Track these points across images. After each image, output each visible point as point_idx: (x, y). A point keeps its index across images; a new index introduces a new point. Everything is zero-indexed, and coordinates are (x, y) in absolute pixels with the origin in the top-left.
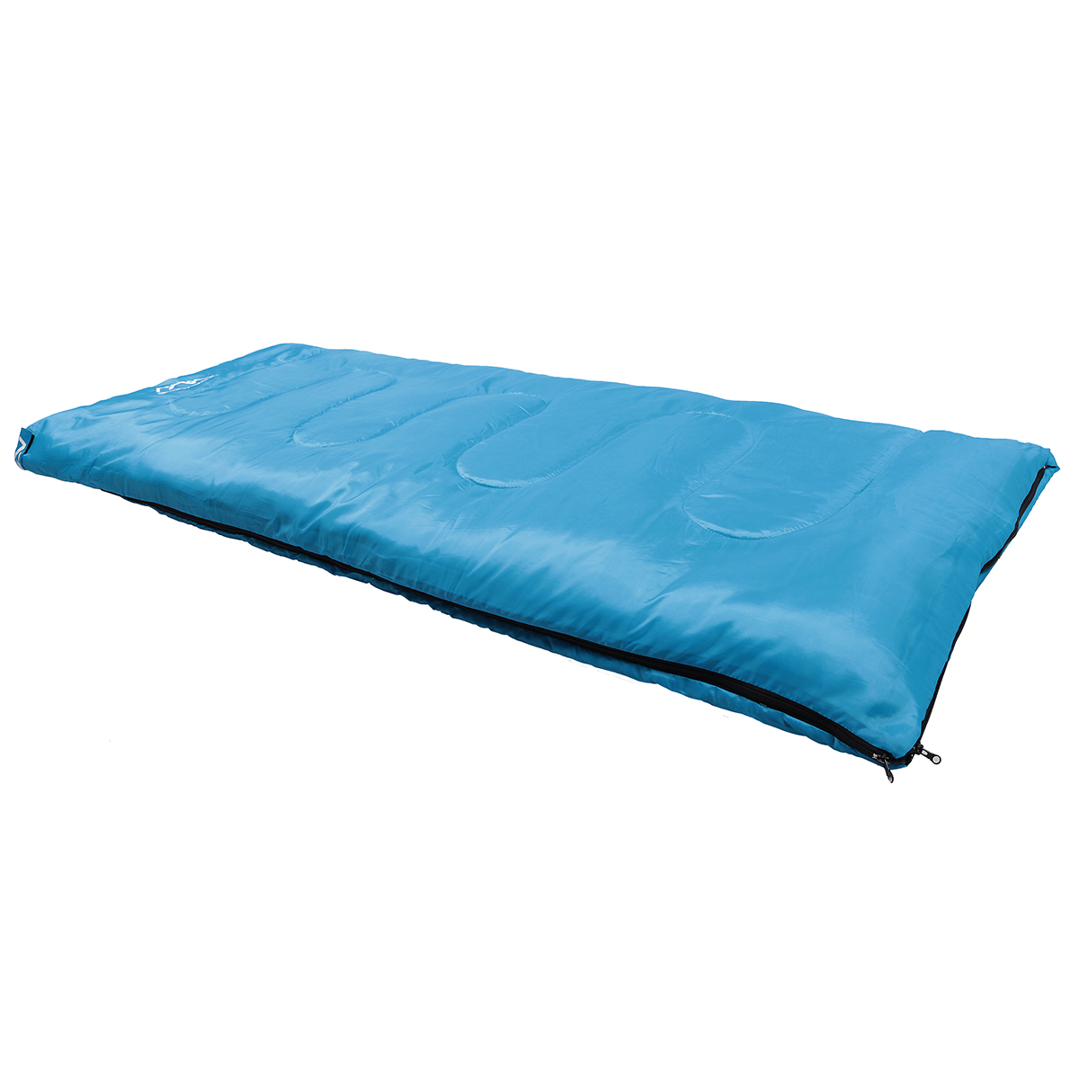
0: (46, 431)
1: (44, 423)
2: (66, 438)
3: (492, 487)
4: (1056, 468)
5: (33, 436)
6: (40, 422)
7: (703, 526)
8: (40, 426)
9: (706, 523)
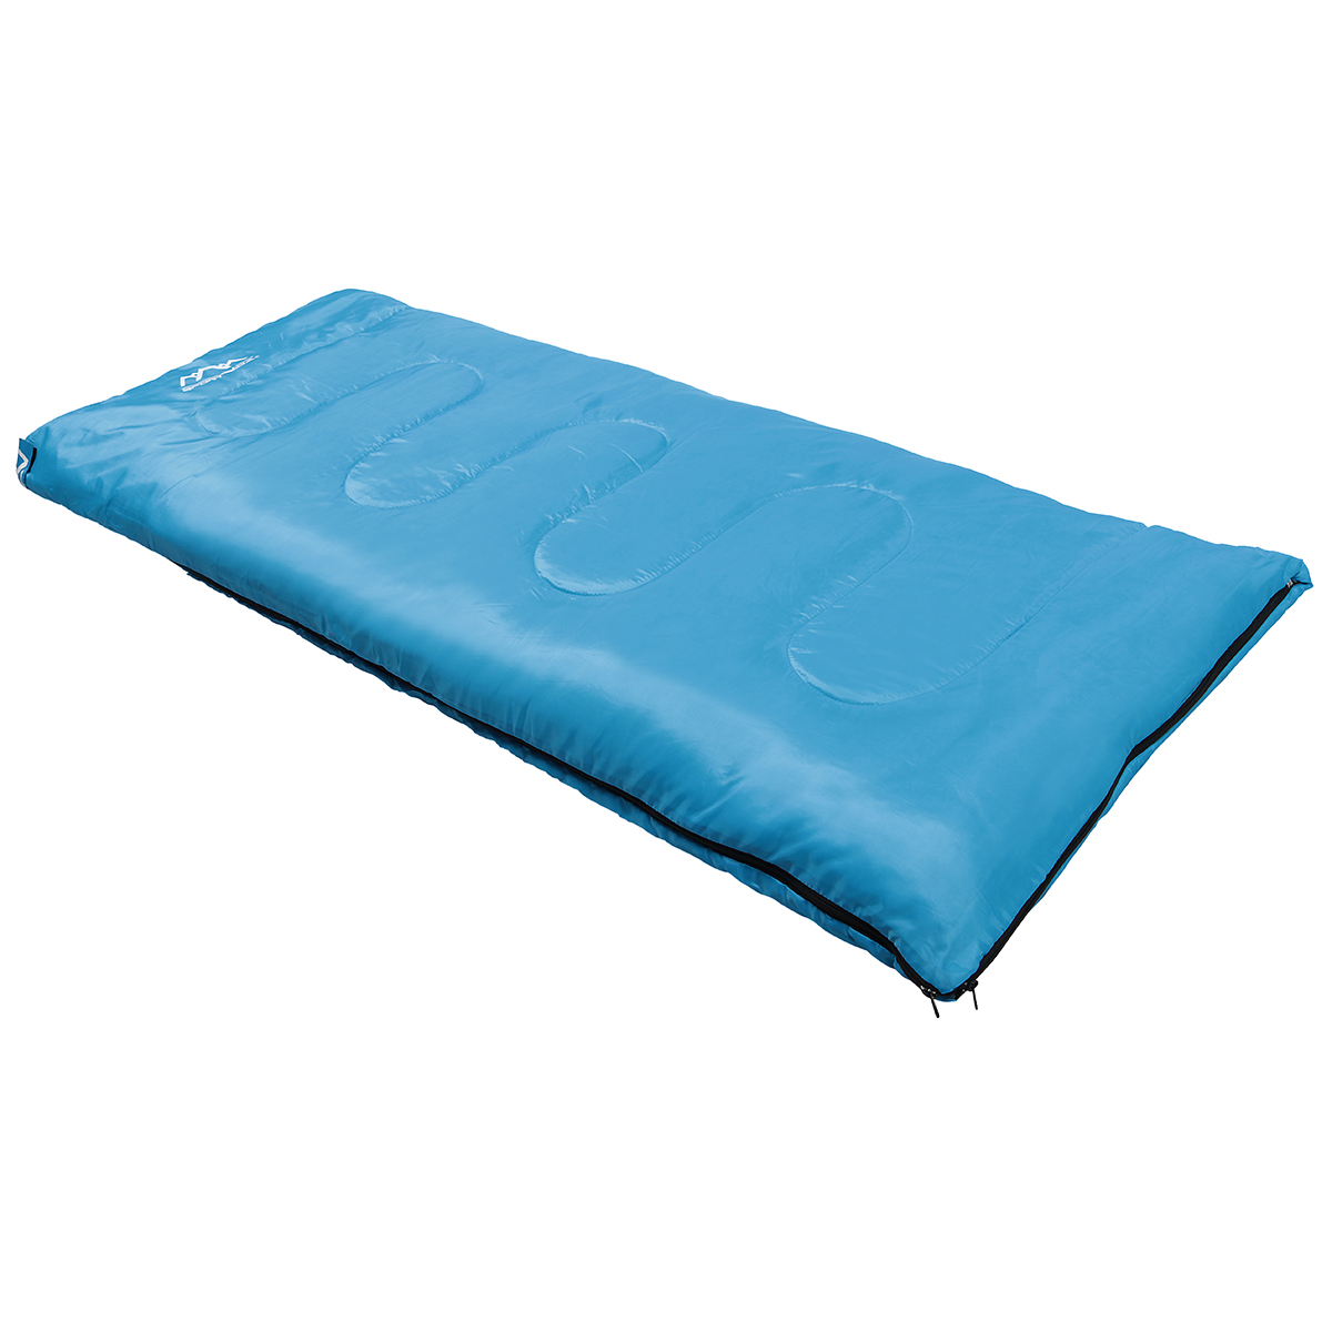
0: (49, 444)
1: (45, 431)
2: (73, 457)
3: (571, 593)
4: (1308, 585)
5: (35, 450)
6: (40, 429)
7: (803, 678)
8: (41, 437)
9: (807, 675)
